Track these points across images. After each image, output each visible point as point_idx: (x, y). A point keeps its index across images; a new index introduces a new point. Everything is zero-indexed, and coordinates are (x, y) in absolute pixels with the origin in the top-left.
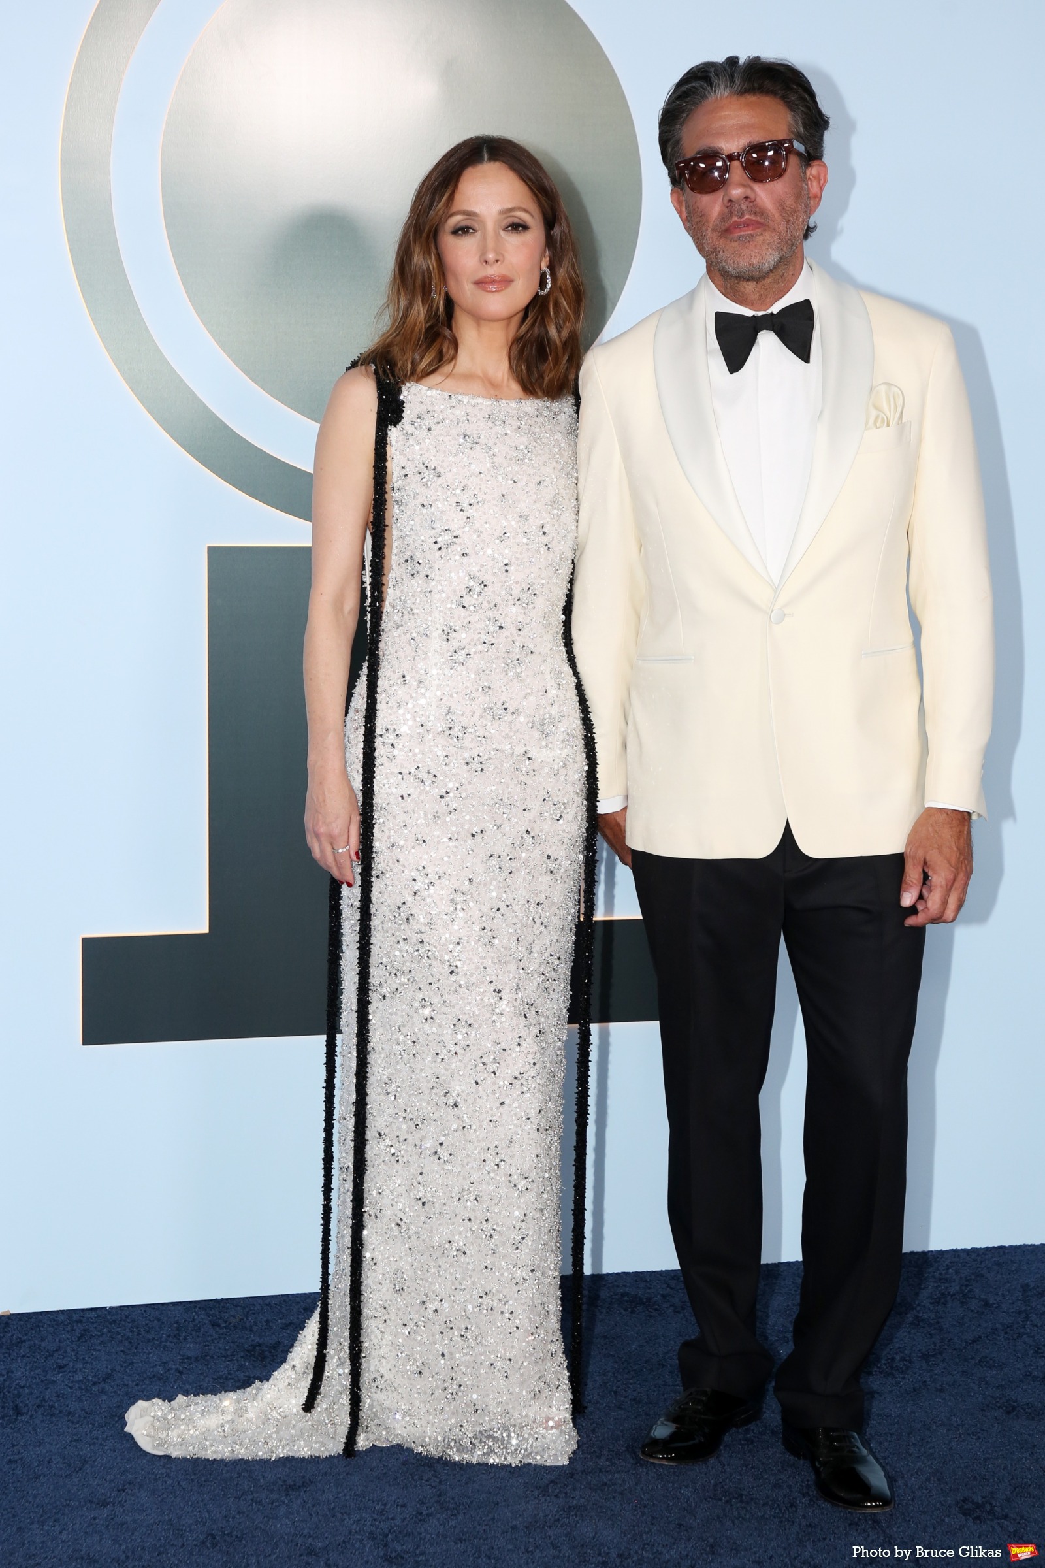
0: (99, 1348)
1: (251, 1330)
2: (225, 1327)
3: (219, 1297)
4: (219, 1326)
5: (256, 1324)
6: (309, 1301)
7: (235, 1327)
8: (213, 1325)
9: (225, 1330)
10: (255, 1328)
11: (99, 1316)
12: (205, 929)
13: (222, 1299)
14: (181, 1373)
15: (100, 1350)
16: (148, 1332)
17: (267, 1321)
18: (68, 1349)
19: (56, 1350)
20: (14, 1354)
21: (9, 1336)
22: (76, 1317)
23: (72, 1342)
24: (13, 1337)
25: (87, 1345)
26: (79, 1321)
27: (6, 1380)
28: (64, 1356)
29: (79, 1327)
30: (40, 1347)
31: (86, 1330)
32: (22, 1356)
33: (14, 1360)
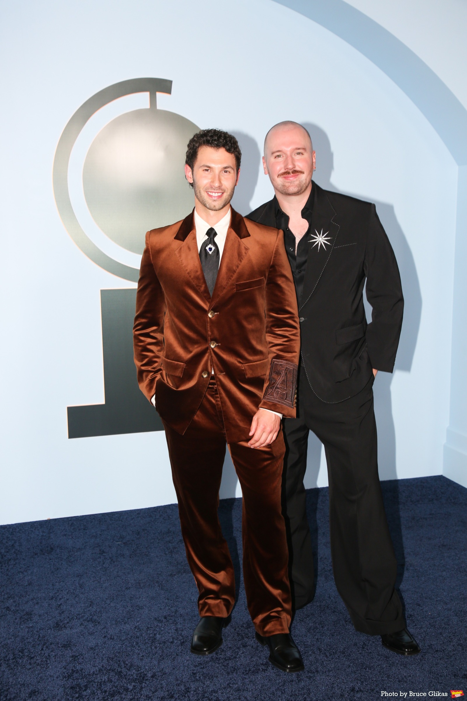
0: (77, 528)
1: (122, 521)
2: (114, 520)
3: (112, 511)
4: (112, 520)
5: (123, 519)
6: (139, 511)
7: (117, 520)
8: (110, 520)
9: (114, 521)
10: (123, 520)
11: (76, 519)
12: (103, 402)
13: (113, 512)
14: (101, 535)
15: (76, 529)
16: (91, 523)
17: (126, 518)
18: (67, 529)
19: (64, 530)
20: (51, 531)
21: (50, 526)
22: (70, 519)
23: (68, 527)
24: (51, 526)
25: (72, 528)
26: (71, 520)
27: (48, 539)
28: (66, 531)
29: (71, 522)
30: (59, 529)
31: (72, 523)
32: (54, 532)
33: (51, 533)
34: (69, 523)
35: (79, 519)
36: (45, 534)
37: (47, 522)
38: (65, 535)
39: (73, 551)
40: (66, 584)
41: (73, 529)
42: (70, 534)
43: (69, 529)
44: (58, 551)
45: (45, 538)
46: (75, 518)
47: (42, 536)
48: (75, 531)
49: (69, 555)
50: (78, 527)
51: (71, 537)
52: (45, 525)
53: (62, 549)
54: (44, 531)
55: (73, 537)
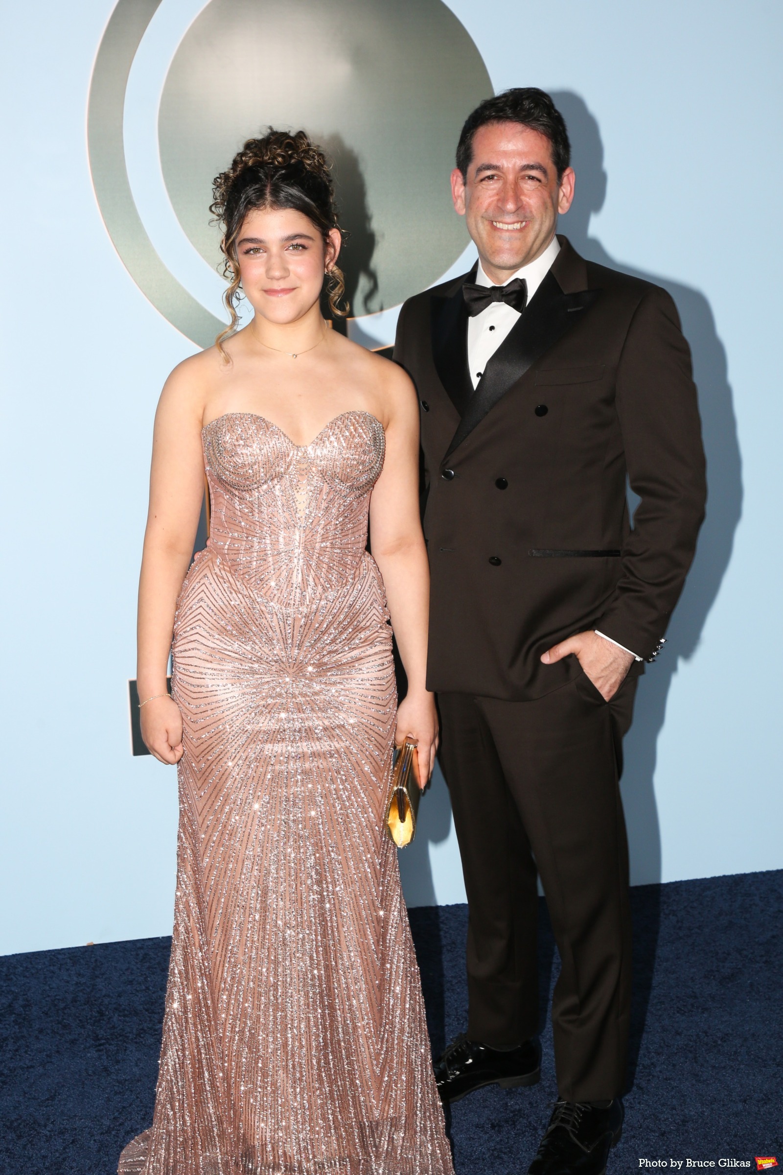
0: (156, 966)
11: (155, 944)
15: (155, 968)
18: (135, 968)
19: (127, 970)
20: (97, 973)
21: (93, 960)
22: (139, 945)
23: (137, 963)
24: (96, 960)
25: (147, 964)
26: (141, 948)
27: (92, 991)
28: (132, 974)
29: (141, 952)
30: (115, 967)
31: (146, 954)
32: (103, 974)
33: (97, 977)
34: (137, 955)
35: (161, 944)
36: (83, 980)
37: (86, 951)
38: (131, 982)
39: (151, 1020)
40: (137, 1098)
41: (149, 968)
42: (141, 979)
43: (138, 969)
44: (115, 1019)
45: (84, 989)
46: (150, 943)
47: (77, 984)
48: (153, 974)
49: (142, 1029)
50: (159, 963)
51: (144, 988)
52: (83, 958)
53: (125, 1016)
54: (82, 971)
55: (147, 988)
